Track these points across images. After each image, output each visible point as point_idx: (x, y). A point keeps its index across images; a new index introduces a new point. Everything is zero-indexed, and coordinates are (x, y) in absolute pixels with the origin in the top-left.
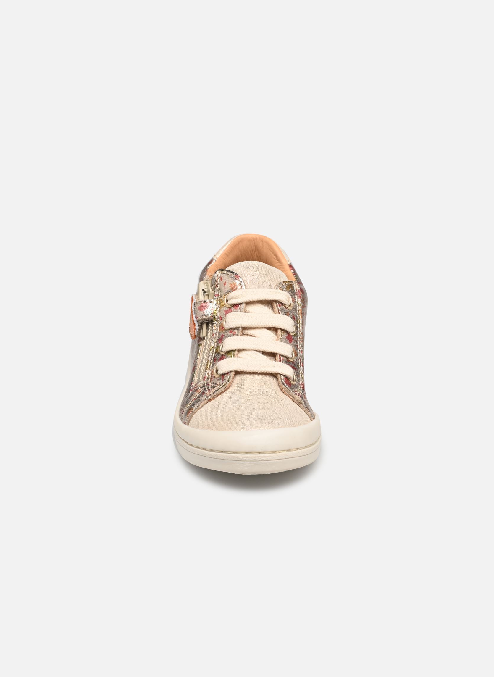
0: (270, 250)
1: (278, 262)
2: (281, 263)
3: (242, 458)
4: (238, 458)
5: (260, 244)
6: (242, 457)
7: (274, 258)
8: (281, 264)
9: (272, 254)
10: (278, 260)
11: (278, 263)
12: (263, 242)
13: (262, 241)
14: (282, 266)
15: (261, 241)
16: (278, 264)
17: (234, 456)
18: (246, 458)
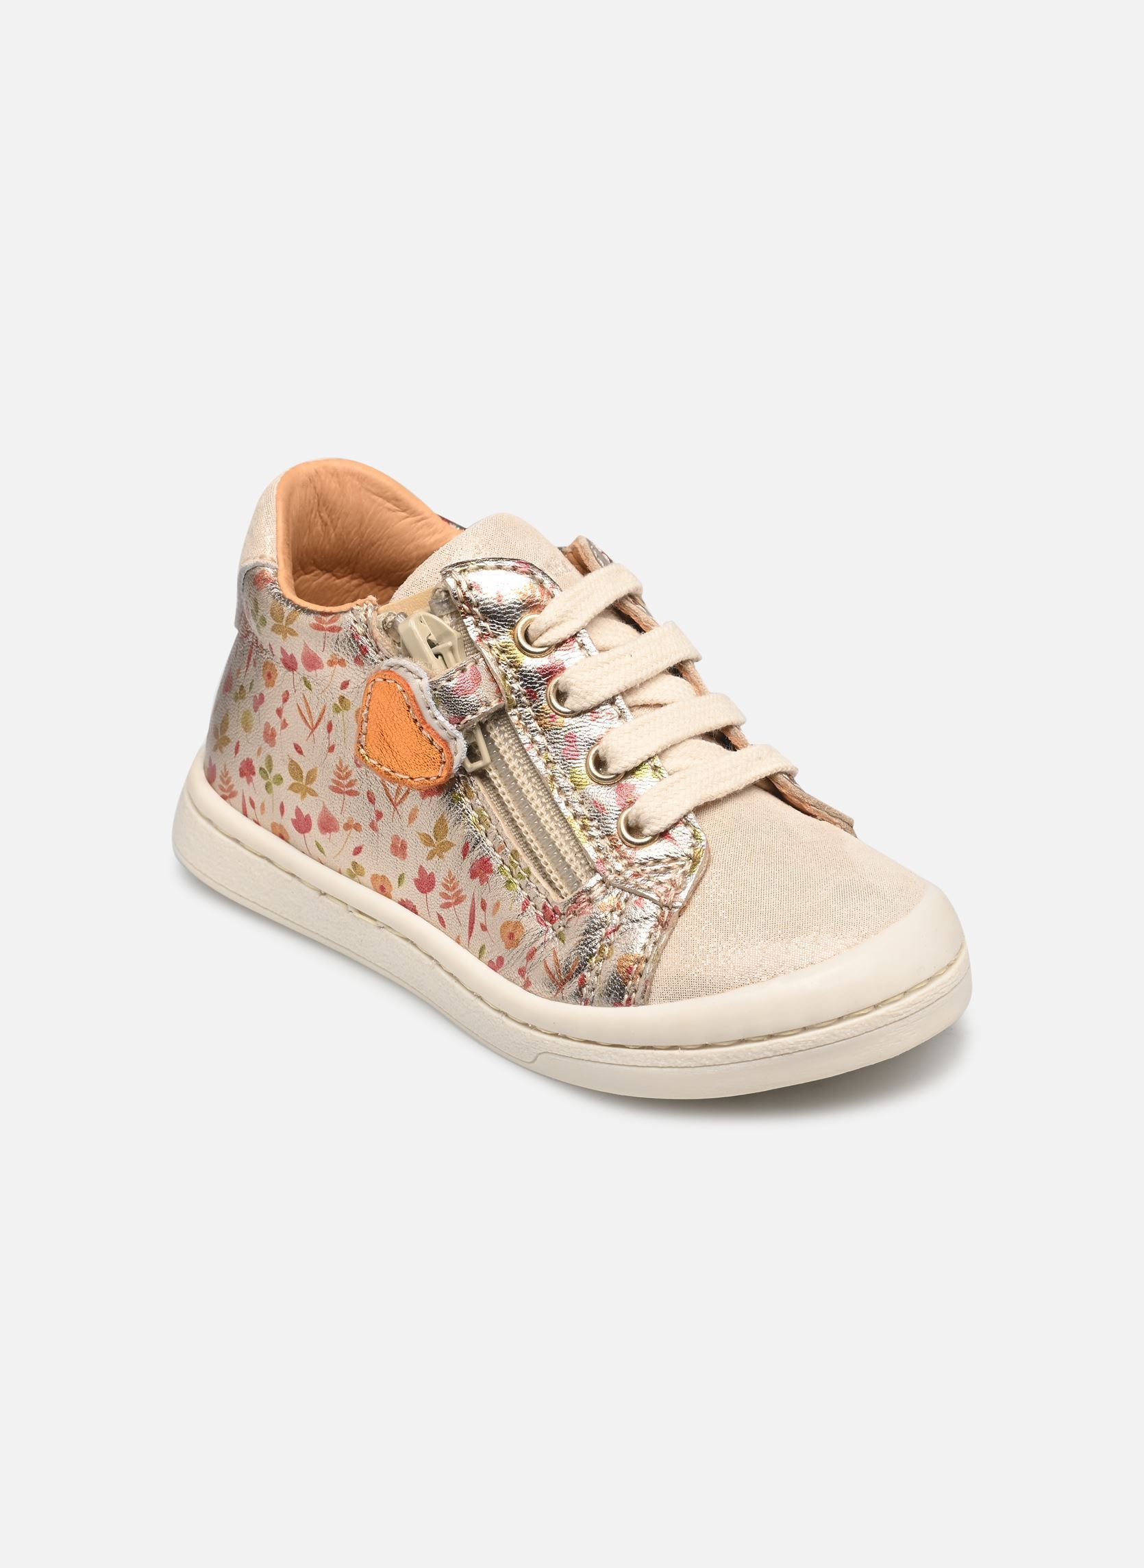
0: (369, 490)
1: (404, 514)
2: (419, 515)
3: (901, 1012)
4: (892, 1016)
5: (333, 485)
6: (901, 1009)
7: (390, 509)
8: (419, 517)
9: (380, 500)
10: (404, 511)
11: (408, 517)
12: (338, 475)
13: (335, 473)
14: (423, 522)
15: (333, 475)
16: (408, 519)
17: (882, 1015)
18: (911, 1005)
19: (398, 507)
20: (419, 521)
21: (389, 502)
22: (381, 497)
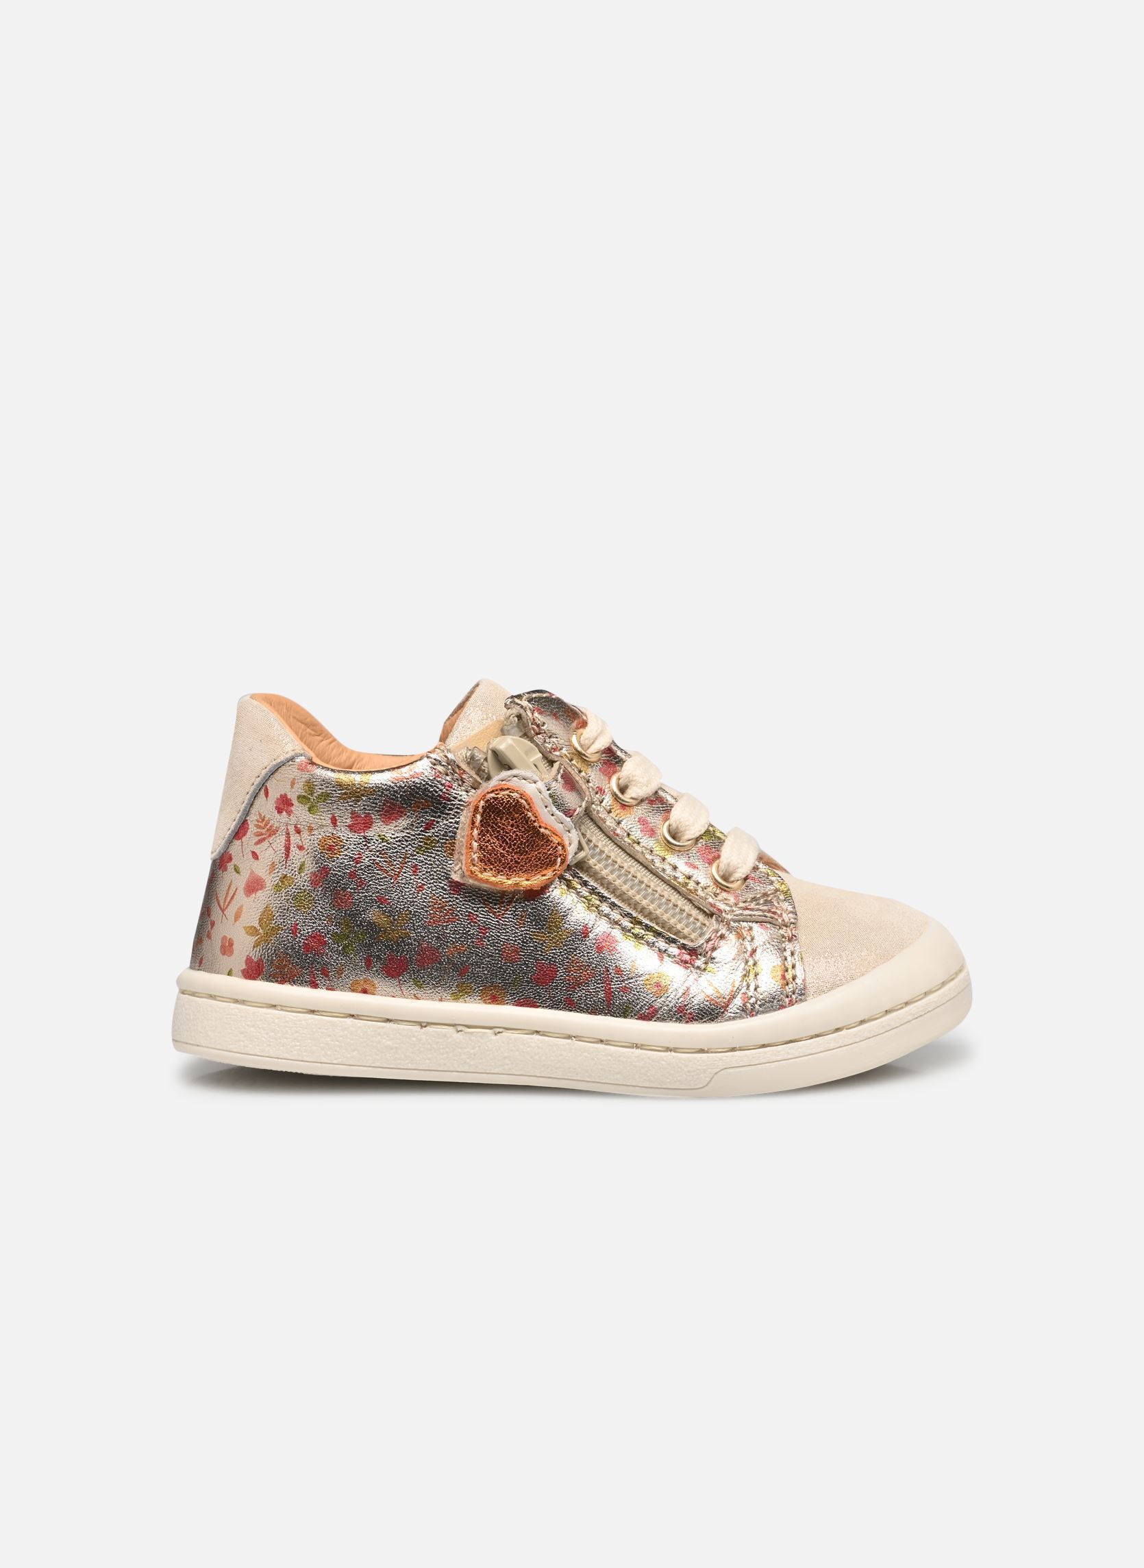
19: (315, 732)
20: (331, 743)
21: (308, 727)
22: (303, 723)
